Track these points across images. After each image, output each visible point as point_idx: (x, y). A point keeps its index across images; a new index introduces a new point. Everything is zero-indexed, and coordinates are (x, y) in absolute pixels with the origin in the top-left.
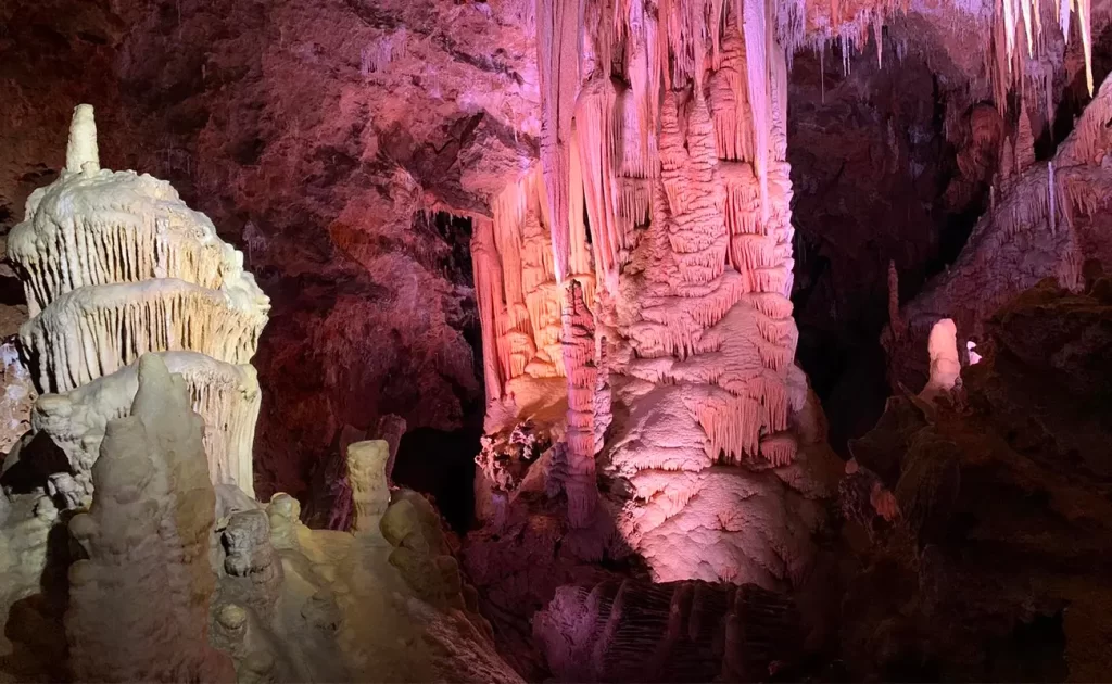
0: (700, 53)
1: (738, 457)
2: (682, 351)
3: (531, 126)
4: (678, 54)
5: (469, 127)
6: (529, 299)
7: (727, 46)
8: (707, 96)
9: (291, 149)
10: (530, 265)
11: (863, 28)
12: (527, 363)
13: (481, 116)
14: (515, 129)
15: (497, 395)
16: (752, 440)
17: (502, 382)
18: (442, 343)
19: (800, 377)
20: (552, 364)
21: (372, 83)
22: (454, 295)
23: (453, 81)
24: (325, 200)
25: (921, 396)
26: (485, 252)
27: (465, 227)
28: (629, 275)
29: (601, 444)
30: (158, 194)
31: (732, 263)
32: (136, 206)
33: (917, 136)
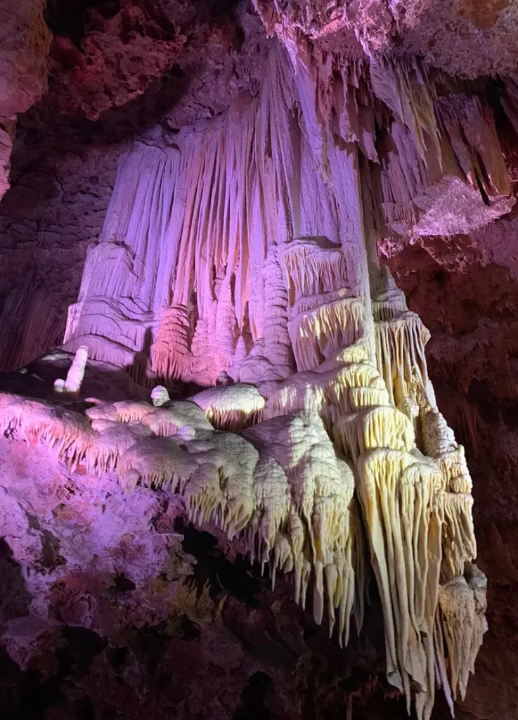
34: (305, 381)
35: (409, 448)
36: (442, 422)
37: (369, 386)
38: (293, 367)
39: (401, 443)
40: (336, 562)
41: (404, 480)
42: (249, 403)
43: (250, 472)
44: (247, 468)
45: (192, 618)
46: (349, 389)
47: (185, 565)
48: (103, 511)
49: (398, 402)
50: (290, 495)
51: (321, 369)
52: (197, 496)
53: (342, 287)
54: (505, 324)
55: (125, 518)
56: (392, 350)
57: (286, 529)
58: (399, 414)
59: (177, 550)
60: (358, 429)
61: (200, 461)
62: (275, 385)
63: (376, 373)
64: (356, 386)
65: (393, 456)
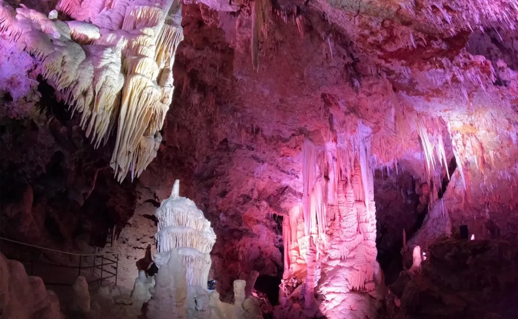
0: (349, 170)
1: (358, 289)
2: (343, 257)
3: (301, 190)
4: (343, 171)
5: (284, 190)
6: (298, 241)
7: (356, 169)
8: (351, 182)
9: (234, 194)
10: (299, 230)
11: (392, 163)
12: (297, 259)
13: (287, 187)
14: (297, 191)
15: (287, 268)
16: (362, 284)
17: (289, 263)
18: (273, 252)
19: (377, 264)
20: (304, 260)
21: (257, 178)
22: (277, 238)
23: (280, 178)
24: (242, 209)
25: (410, 270)
26: (286, 226)
27: (281, 218)
28: (328, 234)
29: (317, 285)
30: (190, 204)
31: (359, 231)
32: (184, 207)
33: (409, 193)
34: (122, 34)
35: (153, 79)
36: (171, 75)
37: (148, 47)
38: (121, 27)
39: (150, 76)
40: (102, 115)
41: (144, 91)
42: (92, 34)
43: (78, 64)
44: (77, 61)
45: (36, 121)
46: (139, 45)
47: (36, 96)
48: (8, 60)
49: (158, 60)
50: (92, 80)
51: (132, 32)
52: (48, 64)
53: (159, 2)
54: (214, 53)
55: (16, 67)
56: (166, 38)
57: (85, 94)
58: (155, 65)
59: (35, 88)
60: (135, 63)
61: (56, 49)
62: (108, 30)
63: (154, 44)
64: (143, 45)
65: (144, 79)
